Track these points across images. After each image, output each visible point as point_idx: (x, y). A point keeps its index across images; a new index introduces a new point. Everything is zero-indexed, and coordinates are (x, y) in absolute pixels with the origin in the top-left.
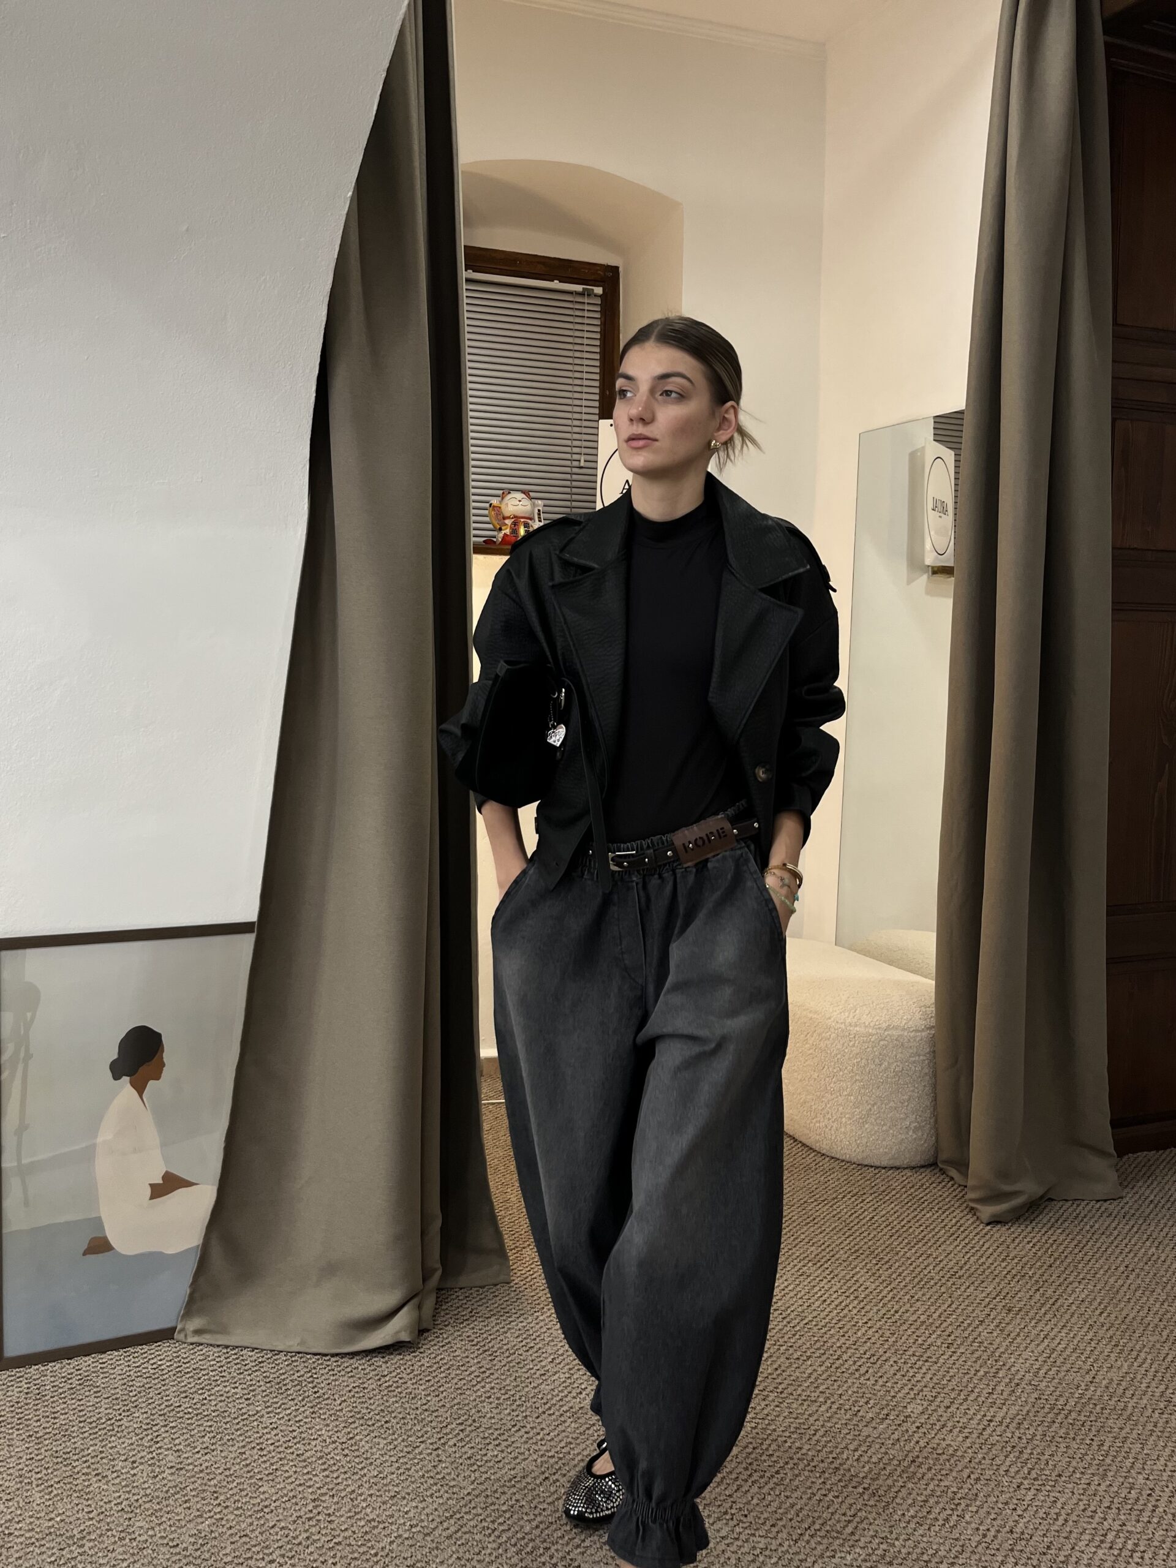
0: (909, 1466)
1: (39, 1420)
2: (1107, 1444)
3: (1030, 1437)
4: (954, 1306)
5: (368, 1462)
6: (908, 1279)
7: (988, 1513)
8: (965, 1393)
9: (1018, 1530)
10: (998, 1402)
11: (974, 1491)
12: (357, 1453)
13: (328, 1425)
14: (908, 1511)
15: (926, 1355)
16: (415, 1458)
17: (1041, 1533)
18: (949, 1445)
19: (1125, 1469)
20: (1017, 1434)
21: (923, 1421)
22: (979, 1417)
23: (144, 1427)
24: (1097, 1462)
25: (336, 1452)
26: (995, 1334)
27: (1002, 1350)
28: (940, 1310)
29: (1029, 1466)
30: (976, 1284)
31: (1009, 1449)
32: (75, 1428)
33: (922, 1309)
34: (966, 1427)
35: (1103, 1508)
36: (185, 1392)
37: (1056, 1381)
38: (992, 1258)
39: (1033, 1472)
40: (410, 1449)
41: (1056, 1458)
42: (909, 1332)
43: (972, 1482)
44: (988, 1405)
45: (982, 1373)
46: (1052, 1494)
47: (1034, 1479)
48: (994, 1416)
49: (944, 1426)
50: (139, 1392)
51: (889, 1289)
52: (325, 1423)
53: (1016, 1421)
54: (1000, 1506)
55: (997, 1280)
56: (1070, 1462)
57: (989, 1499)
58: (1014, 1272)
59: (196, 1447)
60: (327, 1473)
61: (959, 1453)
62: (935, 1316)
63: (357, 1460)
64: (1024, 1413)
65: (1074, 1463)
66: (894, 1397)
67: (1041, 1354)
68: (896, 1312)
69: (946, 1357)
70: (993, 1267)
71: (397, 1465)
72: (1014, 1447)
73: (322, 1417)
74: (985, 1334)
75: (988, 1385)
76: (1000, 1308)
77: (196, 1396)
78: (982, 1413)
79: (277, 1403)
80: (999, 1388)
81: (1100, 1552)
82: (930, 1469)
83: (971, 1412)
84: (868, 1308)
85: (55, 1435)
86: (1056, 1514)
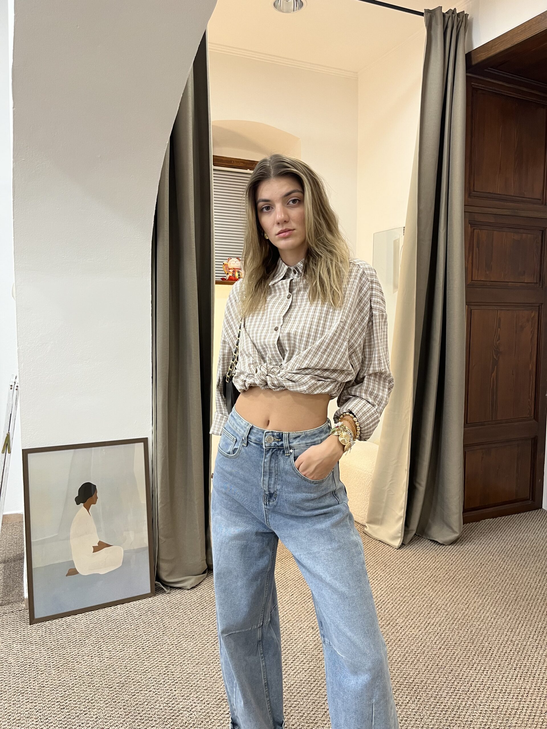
0: (398, 642)
1: (51, 642)
2: (474, 631)
3: (444, 629)
4: (415, 581)
5: (187, 651)
6: (397, 571)
7: (429, 658)
8: (419, 613)
9: (440, 664)
10: (432, 616)
11: (423, 651)
12: (182, 648)
13: (169, 638)
14: (398, 659)
15: (404, 600)
16: (205, 649)
17: (449, 665)
18: (413, 634)
19: (481, 640)
20: (439, 628)
21: (403, 625)
22: (424, 623)
23: (95, 643)
24: (470, 638)
25: (173, 648)
26: (430, 591)
27: (433, 597)
28: (409, 583)
29: (444, 640)
30: (423, 572)
31: (436, 634)
32: (67, 645)
33: (402, 583)
34: (419, 627)
35: (472, 655)
36: (110, 628)
37: (454, 608)
38: (429, 562)
39: (446, 643)
40: (203, 646)
41: (454, 637)
42: (397, 592)
43: (422, 647)
44: (428, 617)
45: (425, 606)
46: (453, 651)
47: (446, 645)
48: (430, 622)
49: (411, 626)
50: (92, 630)
51: (389, 575)
52: (169, 637)
53: (439, 624)
54: (433, 656)
55: (431, 570)
56: (459, 638)
57: (429, 653)
58: (438, 567)
59: (116, 650)
60: (170, 656)
61: (417, 637)
62: (407, 585)
63: (182, 651)
64: (442, 620)
65: (461, 639)
66: (392, 616)
67: (448, 598)
68: (393, 584)
69: (412, 600)
70: (430, 565)
71: (198, 652)
72: (438, 633)
73: (167, 635)
74: (427, 591)
75: (428, 610)
76: (432, 581)
77: (115, 630)
78: (426, 621)
79: (148, 631)
80: (432, 612)
81: (471, 671)
82: (406, 643)
83: (421, 621)
84: (381, 583)
85: (58, 648)
86: (455, 658)
